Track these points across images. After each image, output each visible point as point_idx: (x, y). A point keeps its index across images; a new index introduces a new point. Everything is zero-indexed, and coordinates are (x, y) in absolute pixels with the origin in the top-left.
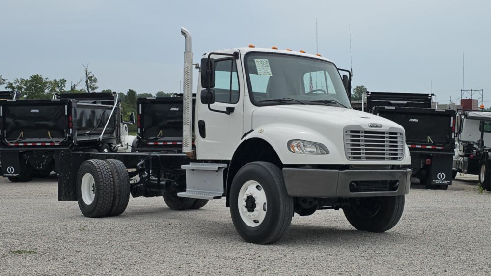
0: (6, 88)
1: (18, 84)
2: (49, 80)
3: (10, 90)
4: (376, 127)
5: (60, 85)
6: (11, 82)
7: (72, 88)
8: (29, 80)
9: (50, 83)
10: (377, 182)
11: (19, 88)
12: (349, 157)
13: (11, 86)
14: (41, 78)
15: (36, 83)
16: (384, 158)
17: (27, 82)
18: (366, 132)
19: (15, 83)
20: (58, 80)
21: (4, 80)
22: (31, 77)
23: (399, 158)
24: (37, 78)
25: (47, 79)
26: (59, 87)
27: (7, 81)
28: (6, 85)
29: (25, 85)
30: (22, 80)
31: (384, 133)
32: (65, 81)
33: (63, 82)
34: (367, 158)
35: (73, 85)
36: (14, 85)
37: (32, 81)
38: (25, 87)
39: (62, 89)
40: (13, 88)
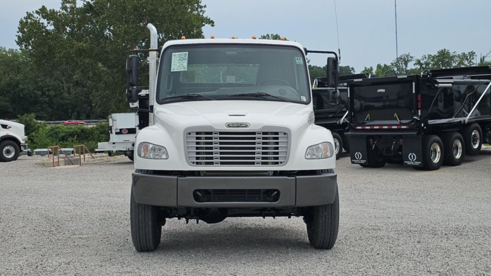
0: (415, 64)
1: (425, 60)
2: (457, 54)
3: (418, 67)
4: (238, 127)
5: (468, 58)
6: (419, 59)
7: (481, 60)
8: (437, 55)
9: (459, 56)
10: (244, 190)
11: (427, 64)
12: (193, 163)
13: (419, 62)
14: (448, 52)
15: (443, 58)
16: (253, 163)
17: (434, 57)
18: (221, 133)
19: (423, 59)
20: (466, 53)
21: (412, 57)
22: (438, 52)
23: (281, 163)
24: (444, 53)
25: (454, 53)
26: (467, 59)
27: (414, 58)
28: (414, 62)
29: (432, 61)
30: (429, 56)
31: (254, 133)
32: (474, 53)
33: (472, 54)
34: (222, 163)
35: (482, 56)
36: (422, 62)
37: (439, 56)
38: (432, 63)
39: (470, 61)
40: (421, 64)
